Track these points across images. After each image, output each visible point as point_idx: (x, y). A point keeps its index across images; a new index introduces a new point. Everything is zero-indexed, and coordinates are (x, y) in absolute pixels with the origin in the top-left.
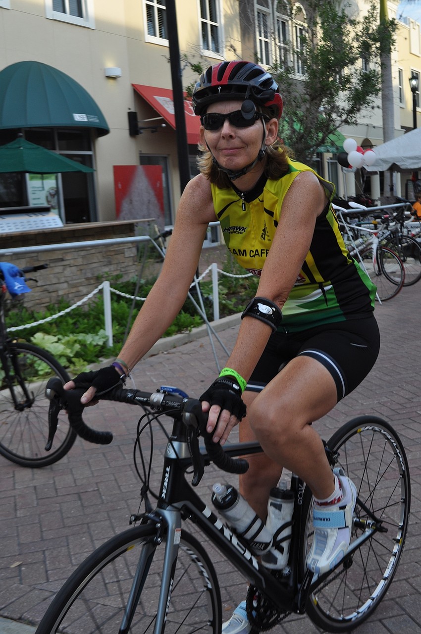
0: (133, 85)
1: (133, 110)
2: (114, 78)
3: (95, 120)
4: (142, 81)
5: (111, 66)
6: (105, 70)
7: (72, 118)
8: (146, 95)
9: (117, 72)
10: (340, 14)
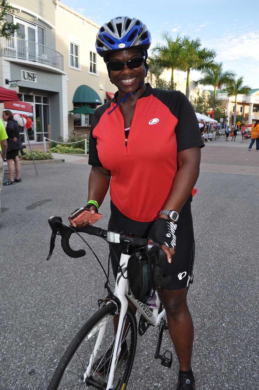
0: (106, 92)
1: (105, 99)
2: (102, 90)
3: (100, 101)
4: (108, 91)
5: (101, 86)
6: (100, 87)
7: (95, 101)
8: (109, 95)
9: (103, 88)
10: (163, 80)
